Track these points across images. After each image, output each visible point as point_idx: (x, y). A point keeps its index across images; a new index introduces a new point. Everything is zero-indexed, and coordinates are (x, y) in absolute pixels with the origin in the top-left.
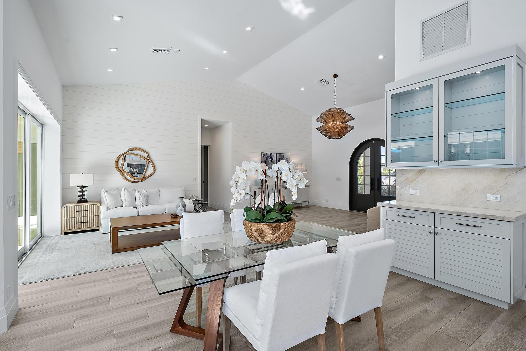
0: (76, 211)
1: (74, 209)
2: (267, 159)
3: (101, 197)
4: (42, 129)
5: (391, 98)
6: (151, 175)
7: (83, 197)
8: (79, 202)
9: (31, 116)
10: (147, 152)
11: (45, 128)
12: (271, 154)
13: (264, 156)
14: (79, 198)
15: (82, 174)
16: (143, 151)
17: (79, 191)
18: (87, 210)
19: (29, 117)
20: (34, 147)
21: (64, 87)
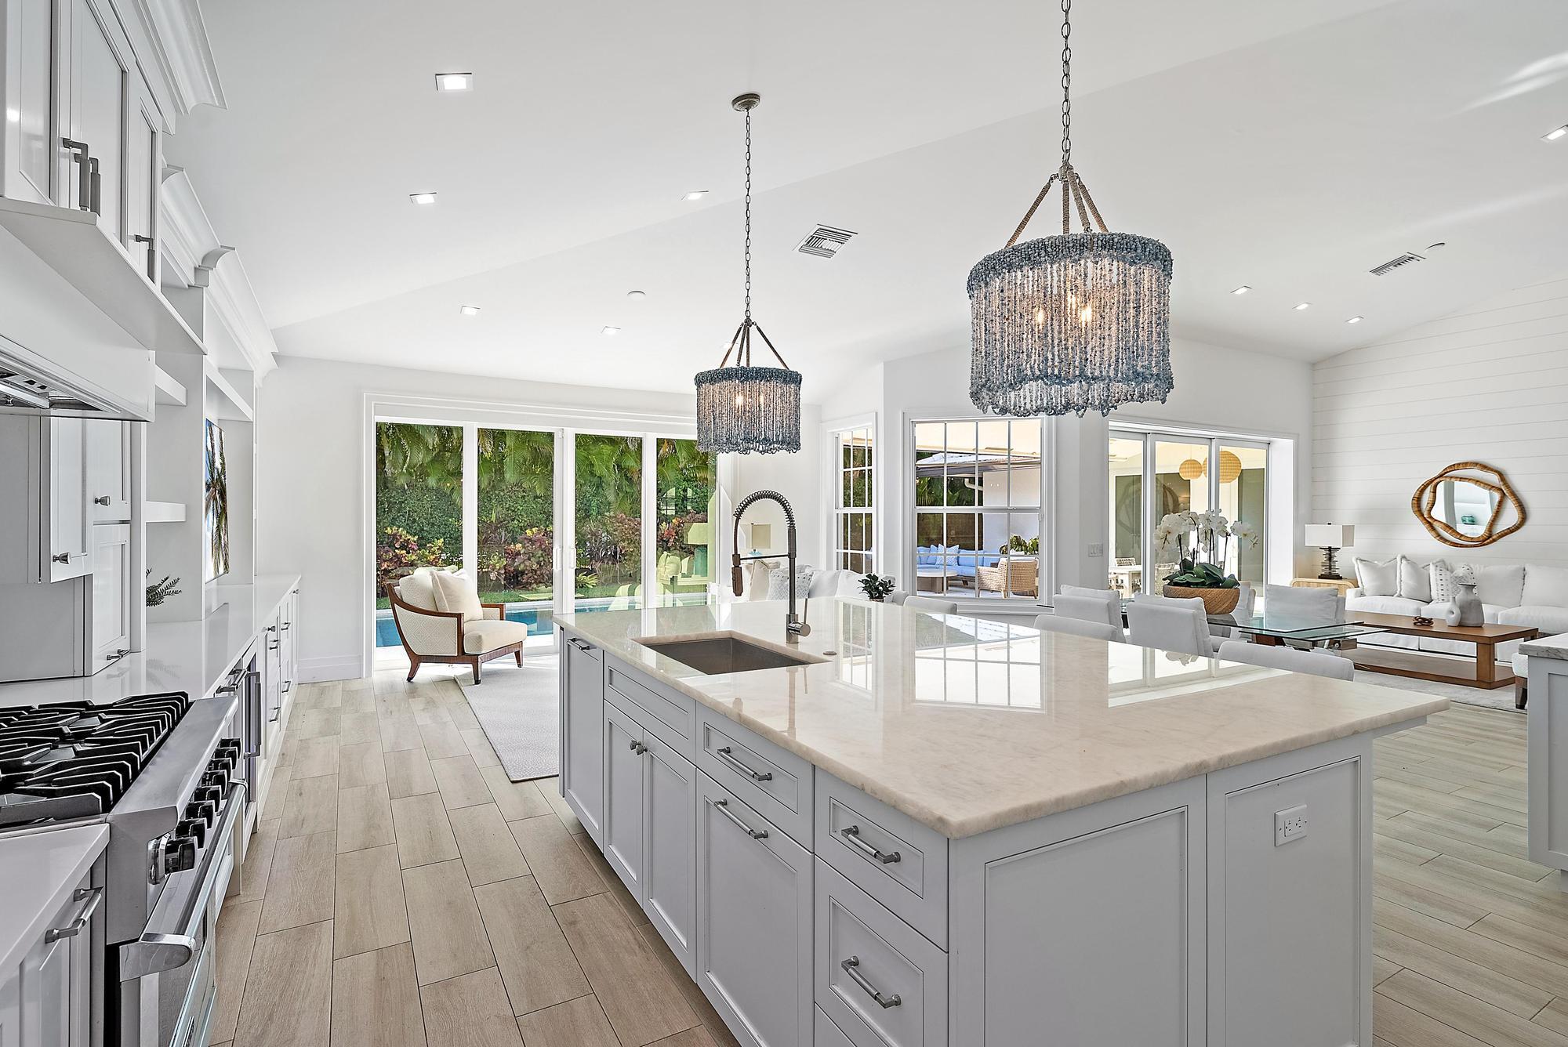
6: (1511, 531)
7: (1330, 569)
8: (1324, 577)
10: (1496, 471)
11: (1273, 448)
14: (1324, 570)
16: (1485, 467)
17: (1324, 556)
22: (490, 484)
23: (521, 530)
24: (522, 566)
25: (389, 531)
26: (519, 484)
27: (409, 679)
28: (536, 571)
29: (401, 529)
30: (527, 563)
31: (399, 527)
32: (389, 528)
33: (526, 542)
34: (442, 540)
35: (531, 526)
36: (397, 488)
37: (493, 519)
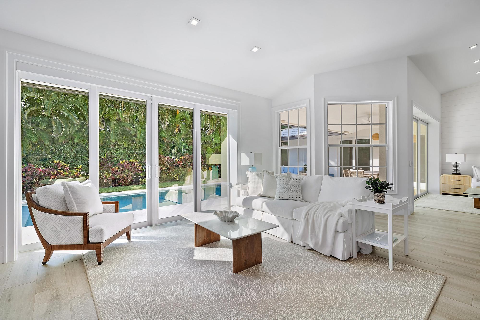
0: (451, 180)
1: (449, 178)
3: (473, 172)
4: (427, 126)
7: (456, 171)
8: (453, 174)
9: (420, 121)
11: (429, 125)
14: (453, 171)
15: (456, 154)
17: (453, 166)
18: (460, 180)
19: (419, 122)
20: (423, 138)
21: (442, 95)
22: (103, 142)
23: (117, 161)
24: (119, 176)
25: (55, 162)
26: (116, 143)
27: (44, 263)
28: (125, 178)
29: (61, 161)
30: (121, 175)
31: (60, 160)
32: (55, 161)
33: (120, 166)
34: (81, 166)
35: (122, 160)
36: (59, 144)
37: (105, 156)
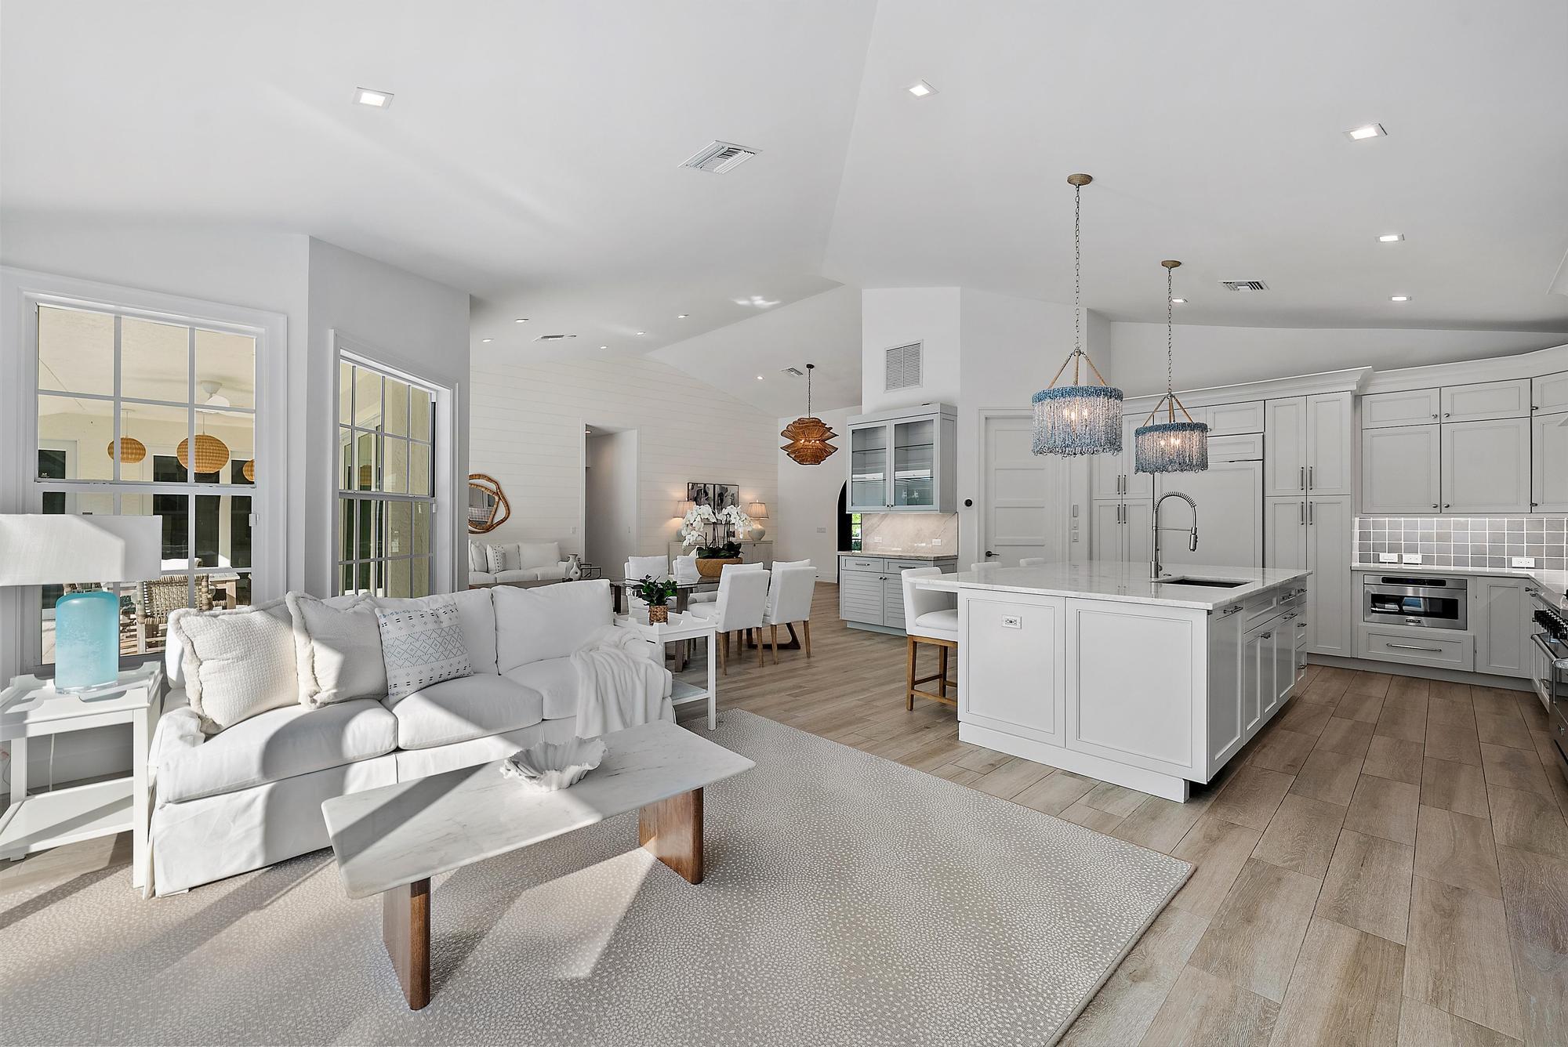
2: (698, 494)
5: (853, 433)
6: (503, 521)
10: (495, 482)
12: (705, 485)
13: (692, 489)
16: (490, 480)
